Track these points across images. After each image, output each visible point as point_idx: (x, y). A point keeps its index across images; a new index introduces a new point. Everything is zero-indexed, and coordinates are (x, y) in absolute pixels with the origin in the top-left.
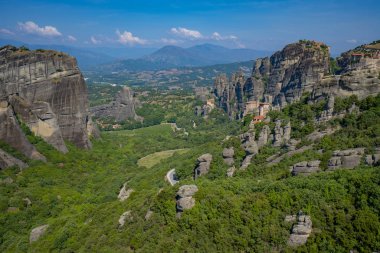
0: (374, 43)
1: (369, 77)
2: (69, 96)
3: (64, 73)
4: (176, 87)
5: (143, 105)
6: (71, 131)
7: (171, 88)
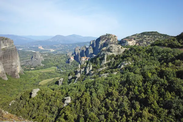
0: (132, 36)
1: (118, 48)
2: (9, 56)
3: (8, 46)
4: (60, 52)
5: (44, 59)
6: (10, 71)
7: (58, 52)
